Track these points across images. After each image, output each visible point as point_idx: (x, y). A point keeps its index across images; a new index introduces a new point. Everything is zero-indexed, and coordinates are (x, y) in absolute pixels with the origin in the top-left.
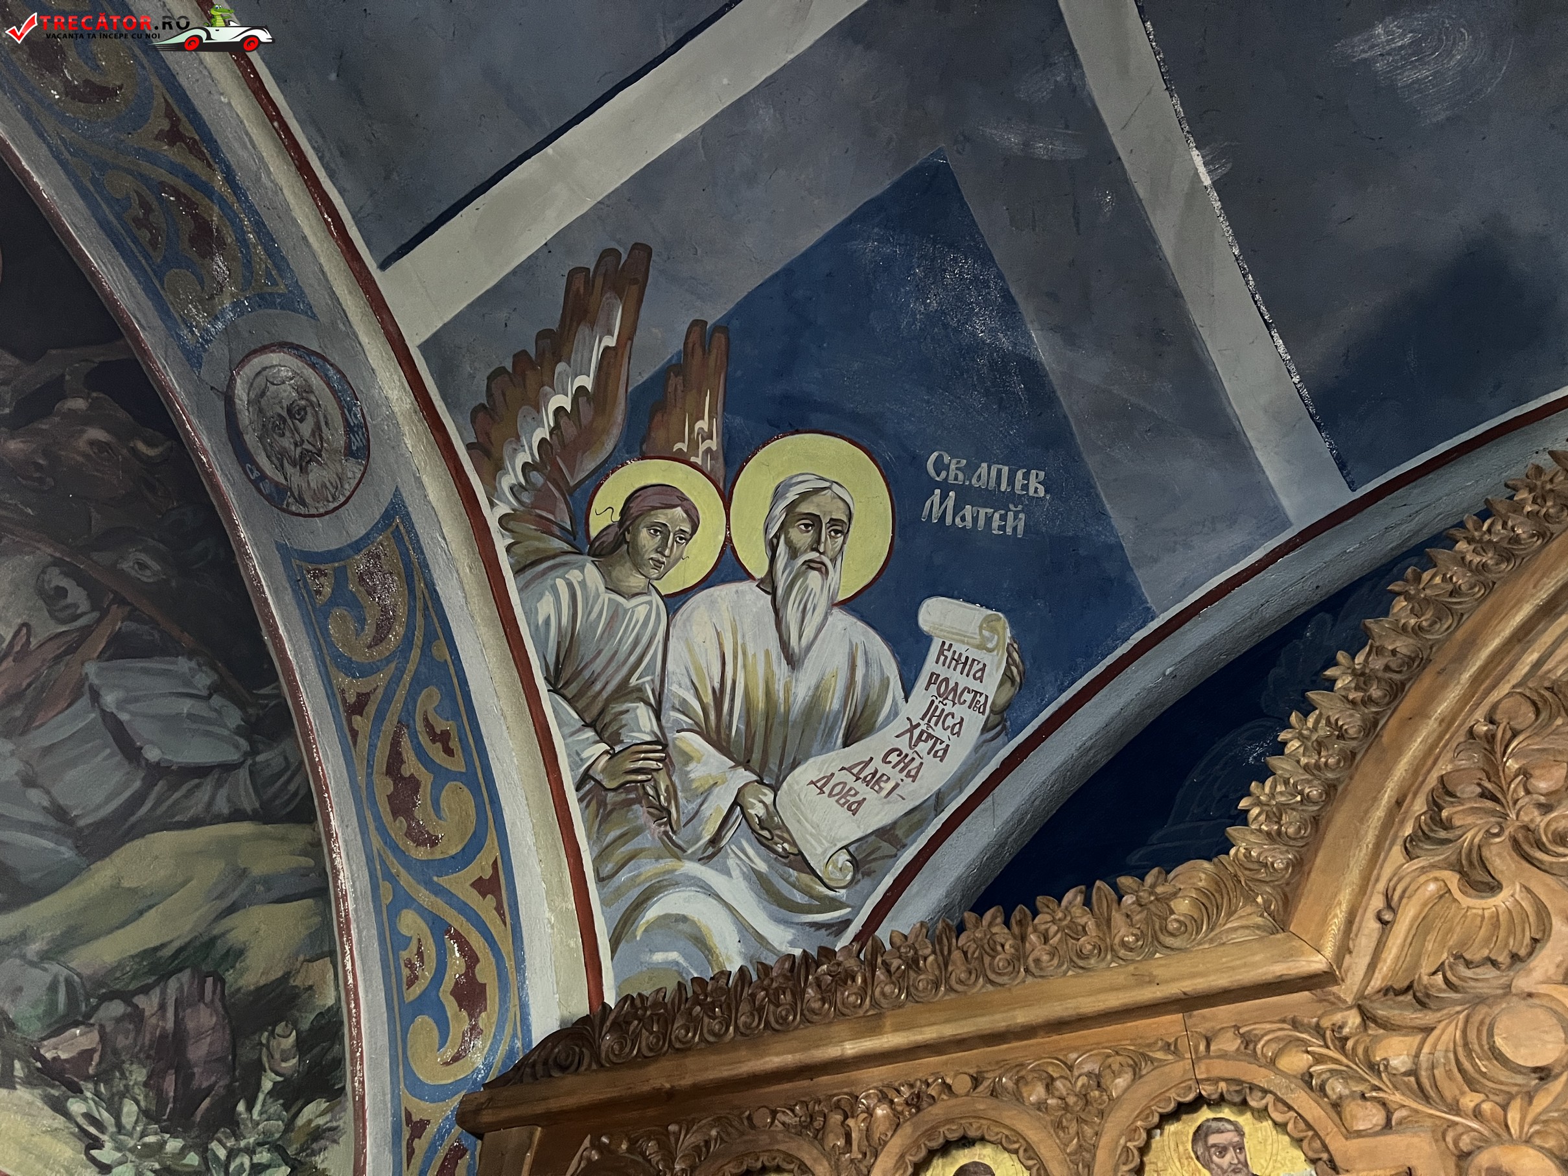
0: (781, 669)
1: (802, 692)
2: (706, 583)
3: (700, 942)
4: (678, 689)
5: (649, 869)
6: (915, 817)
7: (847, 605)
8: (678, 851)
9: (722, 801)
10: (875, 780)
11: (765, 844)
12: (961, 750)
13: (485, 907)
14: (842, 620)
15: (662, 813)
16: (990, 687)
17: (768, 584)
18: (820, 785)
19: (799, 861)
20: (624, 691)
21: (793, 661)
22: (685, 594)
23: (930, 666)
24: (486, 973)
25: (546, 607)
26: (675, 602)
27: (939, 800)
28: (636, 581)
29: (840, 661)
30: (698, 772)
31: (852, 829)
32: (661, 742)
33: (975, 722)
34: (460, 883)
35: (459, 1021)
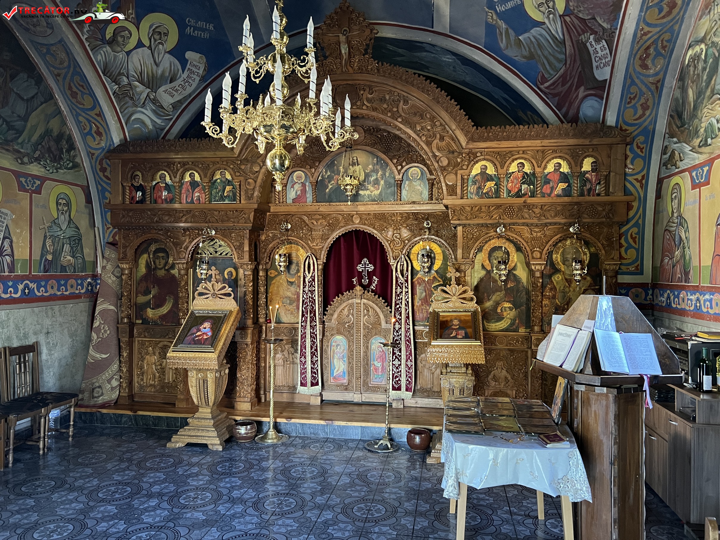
0: (155, 67)
1: (160, 72)
2: (135, 48)
3: (143, 123)
4: (132, 73)
5: (131, 110)
6: (185, 98)
7: (170, 52)
8: (136, 106)
9: (144, 95)
10: (177, 91)
11: (154, 104)
12: (194, 85)
13: (99, 119)
14: (167, 56)
15: (132, 99)
16: (201, 72)
17: (150, 48)
18: (165, 91)
19: (162, 107)
20: (120, 74)
21: (157, 65)
22: (131, 51)
23: (188, 66)
24: (101, 130)
25: (99, 57)
26: (128, 53)
27: (190, 95)
28: (119, 49)
29: (168, 65)
30: (138, 90)
31: (172, 101)
32: (130, 84)
33: (198, 79)
34: (92, 113)
35: (98, 138)
